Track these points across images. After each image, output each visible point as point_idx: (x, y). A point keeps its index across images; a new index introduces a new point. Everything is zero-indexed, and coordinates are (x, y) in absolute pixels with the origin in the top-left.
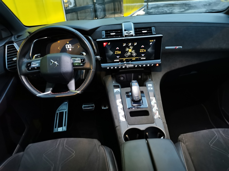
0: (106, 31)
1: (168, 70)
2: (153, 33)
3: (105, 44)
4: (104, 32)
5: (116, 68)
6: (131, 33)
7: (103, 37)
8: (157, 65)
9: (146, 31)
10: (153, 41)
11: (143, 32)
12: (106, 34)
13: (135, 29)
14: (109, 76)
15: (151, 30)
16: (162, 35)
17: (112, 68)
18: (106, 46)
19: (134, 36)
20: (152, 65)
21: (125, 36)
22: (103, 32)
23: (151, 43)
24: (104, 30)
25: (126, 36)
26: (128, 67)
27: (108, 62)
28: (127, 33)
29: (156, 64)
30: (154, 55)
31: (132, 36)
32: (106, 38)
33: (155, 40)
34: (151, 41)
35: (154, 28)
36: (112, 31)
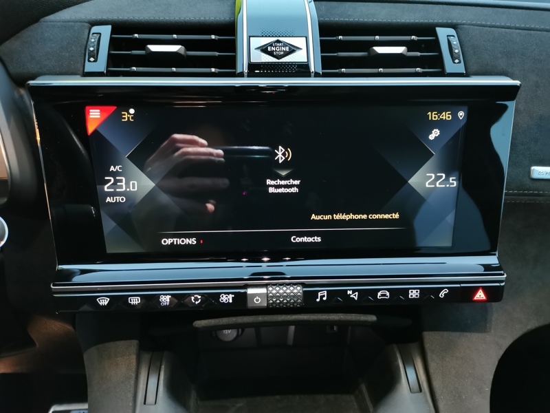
0: (119, 28)
2: (450, 66)
4: (106, 31)
5: (165, 300)
6: (293, 50)
7: (89, 67)
8: (480, 295)
9: (400, 50)
10: (446, 116)
11: (380, 50)
12: (113, 43)
13: (326, 29)
14: (121, 345)
15: (436, 45)
16: (517, 82)
17: (135, 301)
19: (317, 75)
20: (442, 294)
21: (251, 65)
22: (95, 29)
23: (435, 134)
24: (105, 17)
25: (255, 69)
26: (258, 302)
27: (111, 249)
28: (264, 49)
29: (475, 290)
30: (450, 219)
31: (302, 70)
32: (110, 74)
33: (461, 114)
34: (433, 116)
35: (452, 31)
36: (163, 30)
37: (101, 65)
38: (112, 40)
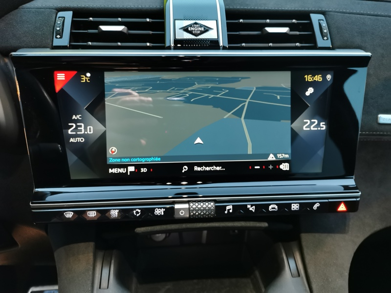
0: (78, 13)
1: (378, 227)
2: (320, 42)
3: (61, 77)
4: (68, 15)
5: (114, 213)
6: (207, 29)
7: (56, 42)
8: (342, 208)
9: (284, 30)
10: (318, 78)
11: (270, 30)
12: (74, 24)
13: (231, 15)
14: (82, 245)
15: (310, 26)
16: (369, 54)
17: (92, 214)
18: (69, 91)
19: (224, 48)
20: (315, 207)
21: (177, 41)
22: (60, 14)
23: (310, 91)
24: (68, 5)
25: (181, 44)
26: (182, 214)
27: (74, 177)
28: (186, 29)
29: (339, 204)
30: (321, 153)
31: (213, 44)
32: (72, 47)
33: (329, 77)
34: (309, 78)
35: (321, 17)
37: (65, 40)
38: (73, 22)
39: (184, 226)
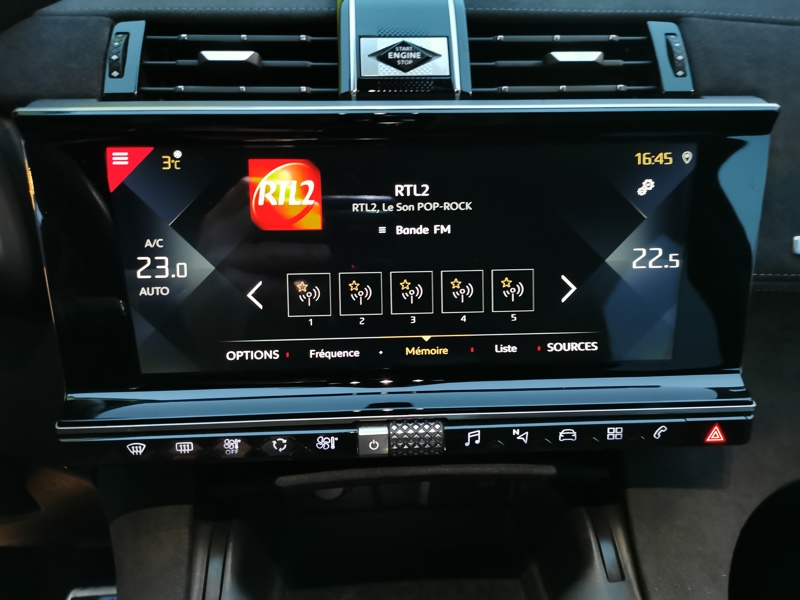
0: (158, 24)
2: (669, 81)
3: (120, 158)
4: (137, 29)
6: (427, 57)
7: (111, 86)
8: (716, 435)
9: (592, 56)
10: (664, 158)
11: (562, 57)
12: (149, 48)
14: (167, 512)
15: (647, 48)
16: (775, 106)
17: (185, 448)
19: (464, 96)
20: (658, 433)
21: (363, 83)
22: (121, 27)
23: (647, 186)
24: (135, 7)
25: (369, 88)
26: (374, 447)
28: (382, 56)
33: (687, 156)
34: (643, 159)
35: (672, 27)
36: (225, 27)
37: (129, 82)
38: (146, 43)
39: (379, 472)
